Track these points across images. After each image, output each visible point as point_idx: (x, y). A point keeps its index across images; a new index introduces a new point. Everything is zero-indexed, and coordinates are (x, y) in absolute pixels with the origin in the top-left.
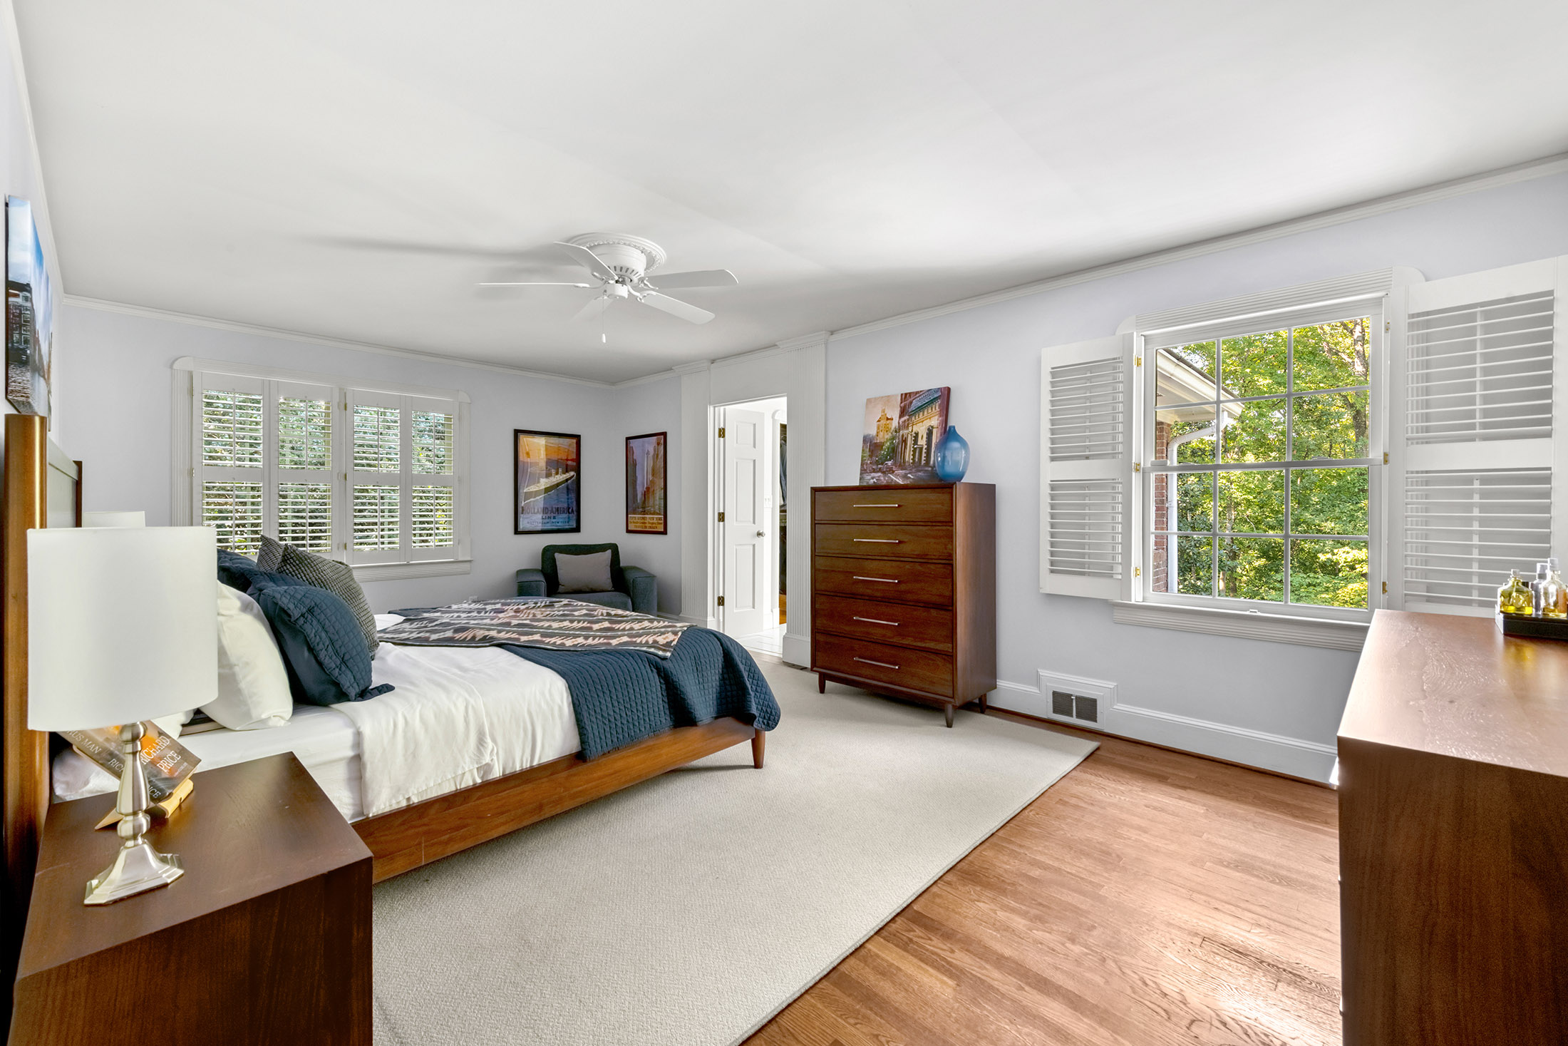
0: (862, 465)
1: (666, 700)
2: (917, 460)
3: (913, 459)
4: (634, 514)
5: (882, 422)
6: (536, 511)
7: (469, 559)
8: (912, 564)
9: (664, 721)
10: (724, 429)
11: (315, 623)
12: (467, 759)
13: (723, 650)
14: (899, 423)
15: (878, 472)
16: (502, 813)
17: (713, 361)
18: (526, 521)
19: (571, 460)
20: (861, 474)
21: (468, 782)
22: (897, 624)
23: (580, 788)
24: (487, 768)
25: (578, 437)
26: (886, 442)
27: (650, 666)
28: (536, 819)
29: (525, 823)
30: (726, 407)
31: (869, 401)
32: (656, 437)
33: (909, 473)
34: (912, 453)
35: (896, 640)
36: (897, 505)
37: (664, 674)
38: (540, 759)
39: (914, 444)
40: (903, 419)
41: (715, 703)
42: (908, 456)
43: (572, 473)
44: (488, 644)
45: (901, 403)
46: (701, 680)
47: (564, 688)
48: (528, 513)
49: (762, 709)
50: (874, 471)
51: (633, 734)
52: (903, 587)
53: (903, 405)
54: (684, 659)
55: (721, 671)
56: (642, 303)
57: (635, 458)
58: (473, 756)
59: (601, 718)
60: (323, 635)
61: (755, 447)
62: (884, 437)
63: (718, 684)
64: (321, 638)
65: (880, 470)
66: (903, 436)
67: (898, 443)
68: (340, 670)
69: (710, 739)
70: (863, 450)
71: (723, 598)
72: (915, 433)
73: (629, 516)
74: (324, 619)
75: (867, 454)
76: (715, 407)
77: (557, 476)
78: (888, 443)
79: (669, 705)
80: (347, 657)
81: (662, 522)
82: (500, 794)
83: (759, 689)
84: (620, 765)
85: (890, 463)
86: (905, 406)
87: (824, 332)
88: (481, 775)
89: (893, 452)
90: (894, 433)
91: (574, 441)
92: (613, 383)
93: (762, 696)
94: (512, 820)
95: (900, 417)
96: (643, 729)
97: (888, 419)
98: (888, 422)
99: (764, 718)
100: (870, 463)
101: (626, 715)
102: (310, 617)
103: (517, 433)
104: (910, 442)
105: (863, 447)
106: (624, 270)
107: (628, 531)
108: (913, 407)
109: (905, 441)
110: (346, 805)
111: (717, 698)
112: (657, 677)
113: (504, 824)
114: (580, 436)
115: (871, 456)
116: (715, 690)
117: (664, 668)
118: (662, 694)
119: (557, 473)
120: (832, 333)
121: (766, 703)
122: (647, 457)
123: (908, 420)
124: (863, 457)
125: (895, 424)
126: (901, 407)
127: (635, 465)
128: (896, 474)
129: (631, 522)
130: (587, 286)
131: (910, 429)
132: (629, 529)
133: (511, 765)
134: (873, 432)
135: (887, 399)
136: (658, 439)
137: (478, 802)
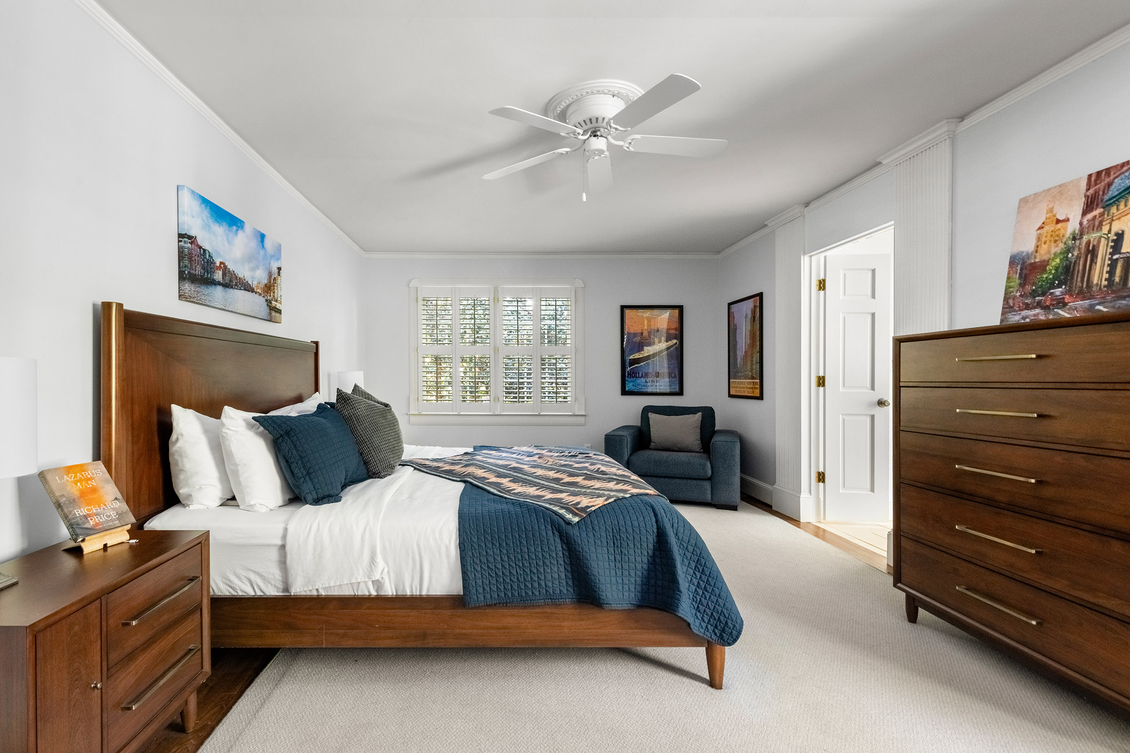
0: (1006, 299)
1: (569, 569)
2: (1117, 279)
3: (1110, 280)
4: (734, 378)
5: (1047, 228)
6: (640, 375)
7: (583, 413)
8: (1067, 455)
9: (565, 592)
10: (824, 281)
11: (289, 442)
12: (361, 572)
13: (658, 529)
14: (1081, 224)
15: (1035, 308)
16: (389, 628)
17: (807, 204)
18: (631, 384)
19: (672, 329)
20: (1002, 314)
21: (363, 591)
22: (1033, 551)
23: (464, 631)
24: (378, 584)
25: (680, 308)
26: (1053, 259)
27: (552, 528)
28: (419, 644)
29: (408, 645)
30: (827, 253)
31: (1024, 201)
32: (753, 299)
33: (1099, 304)
34: (1106, 269)
35: (1034, 577)
36: (1034, 356)
37: (567, 539)
38: (428, 590)
39: (1112, 254)
40: (1090, 216)
41: (639, 588)
42: (1099, 275)
43: (675, 341)
44: (459, 479)
45: (1088, 190)
46: (618, 557)
47: (455, 530)
48: (633, 377)
49: (712, 614)
50: (1027, 307)
51: (524, 595)
52: (1048, 492)
53: (1091, 191)
54: (597, 528)
55: (651, 553)
56: (631, 152)
57: (735, 323)
58: (365, 570)
59: (487, 569)
60: (294, 452)
61: (873, 296)
62: (1049, 252)
63: (645, 567)
64: (292, 454)
65: (1039, 305)
66: (1088, 243)
67: (1078, 257)
68: (305, 480)
69: (631, 628)
70: (1008, 278)
71: (823, 474)
72: (1117, 234)
73: (731, 380)
74: (296, 441)
75: (1016, 280)
76: (811, 256)
77: (660, 344)
78: (1058, 260)
79: (572, 575)
80: (311, 471)
81: (758, 386)
82: (387, 611)
83: (709, 589)
84: (509, 621)
85: (1058, 292)
86: (1096, 192)
87: (945, 122)
88: (376, 589)
89: (1066, 273)
90: (1070, 243)
91: (677, 311)
92: (719, 252)
93: (714, 598)
94: (397, 638)
95: (1084, 213)
96: (537, 593)
97: (1058, 221)
98: (1059, 226)
99: (716, 627)
100: (1021, 296)
101: (517, 573)
102: (286, 438)
103: (623, 308)
104: (1103, 251)
105: (1009, 273)
106: (594, 121)
107: (730, 396)
108: (1113, 191)
109: (1092, 252)
110: (278, 580)
111: (643, 584)
112: (558, 540)
113: (391, 638)
114: (682, 306)
115: (1022, 285)
116: (639, 573)
117: (566, 534)
118: (564, 562)
119: (660, 342)
120: (962, 118)
121: (720, 609)
122: (746, 320)
123: (1102, 215)
124: (1007, 288)
125: (1073, 226)
126: (1087, 197)
127: (735, 329)
128: (1071, 308)
129: (732, 388)
130: (568, 149)
131: (1105, 229)
132: (731, 393)
133: (401, 588)
134: (1028, 246)
135: (1060, 191)
136: (755, 302)
137: (367, 611)
